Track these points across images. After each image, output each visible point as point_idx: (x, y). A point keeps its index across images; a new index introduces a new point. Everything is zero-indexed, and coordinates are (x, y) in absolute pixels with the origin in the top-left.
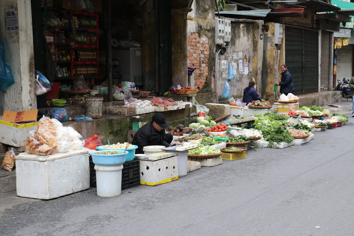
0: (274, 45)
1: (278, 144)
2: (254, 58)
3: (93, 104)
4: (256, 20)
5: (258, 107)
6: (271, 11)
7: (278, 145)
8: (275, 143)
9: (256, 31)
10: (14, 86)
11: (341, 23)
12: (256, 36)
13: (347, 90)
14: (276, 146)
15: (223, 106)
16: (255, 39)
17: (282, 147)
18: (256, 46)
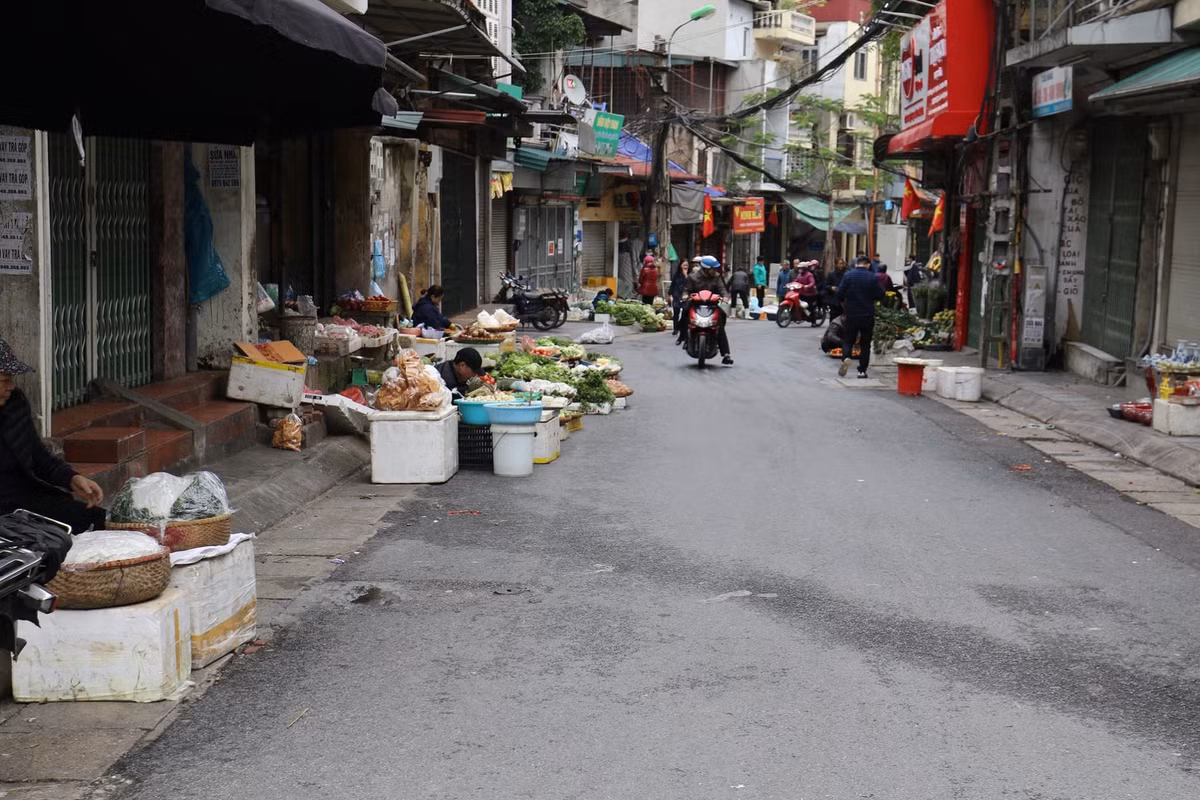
0: (426, 196)
1: (600, 406)
2: (404, 226)
3: (305, 331)
4: (407, 140)
5: (482, 339)
6: (424, 116)
7: (598, 409)
8: (592, 405)
9: (407, 164)
10: (222, 295)
11: (510, 140)
12: (407, 176)
13: (523, 302)
14: (594, 410)
15: (406, 338)
16: (405, 183)
17: (607, 412)
18: (408, 199)
